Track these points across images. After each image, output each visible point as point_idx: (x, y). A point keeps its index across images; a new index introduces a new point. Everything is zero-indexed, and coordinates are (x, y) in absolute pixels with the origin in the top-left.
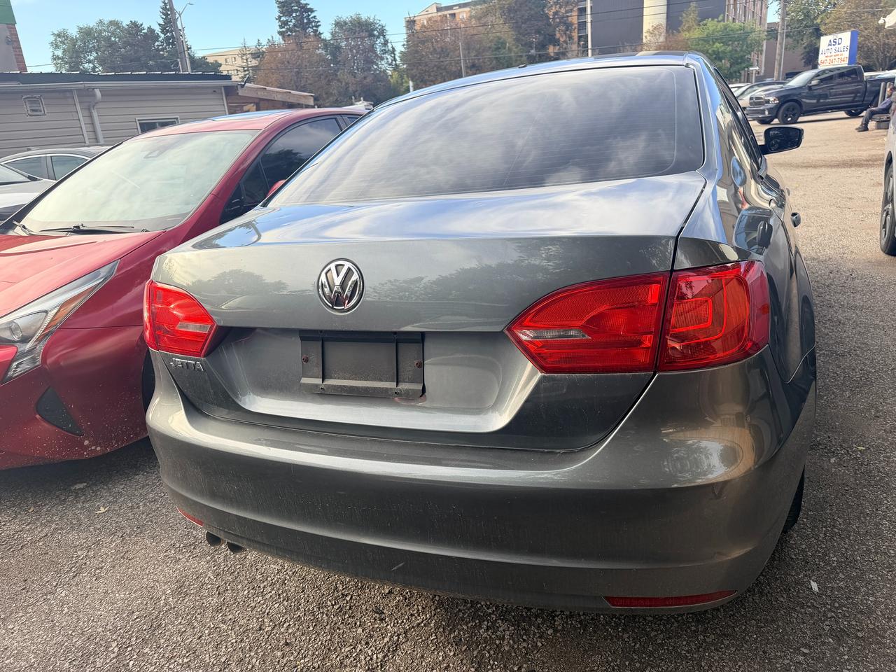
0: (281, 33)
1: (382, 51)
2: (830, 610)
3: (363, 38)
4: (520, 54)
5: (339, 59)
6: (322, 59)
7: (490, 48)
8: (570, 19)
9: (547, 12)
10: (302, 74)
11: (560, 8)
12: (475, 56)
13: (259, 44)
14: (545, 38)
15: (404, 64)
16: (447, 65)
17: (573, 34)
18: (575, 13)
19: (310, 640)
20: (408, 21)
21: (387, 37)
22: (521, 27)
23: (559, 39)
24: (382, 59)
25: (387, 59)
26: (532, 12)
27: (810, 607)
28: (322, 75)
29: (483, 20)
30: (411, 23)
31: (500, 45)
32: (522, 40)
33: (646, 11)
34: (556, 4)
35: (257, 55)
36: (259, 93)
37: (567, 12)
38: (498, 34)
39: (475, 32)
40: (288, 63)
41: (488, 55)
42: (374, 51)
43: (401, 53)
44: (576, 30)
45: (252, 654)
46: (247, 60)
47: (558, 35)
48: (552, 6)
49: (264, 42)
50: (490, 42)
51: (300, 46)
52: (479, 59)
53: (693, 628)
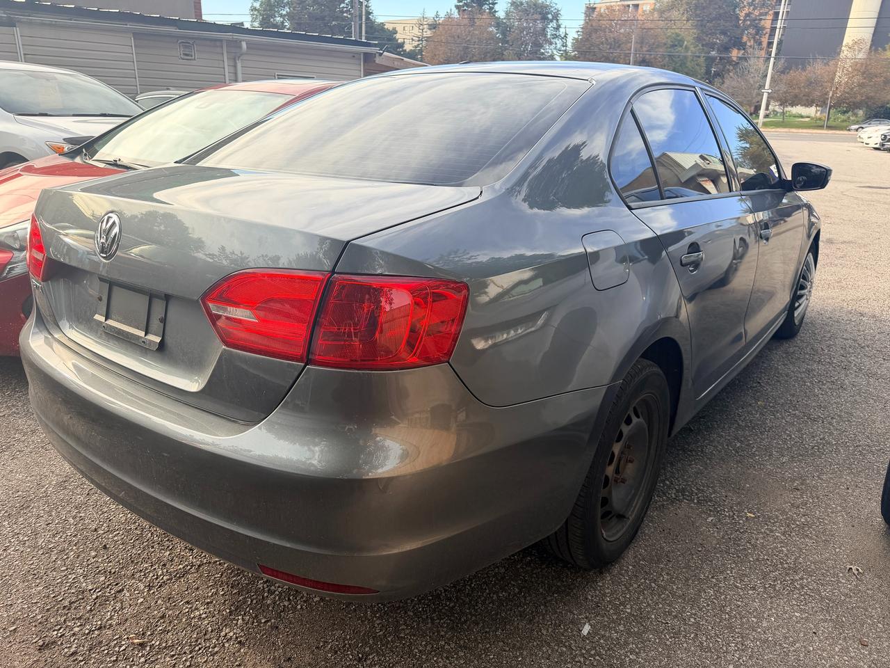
0: (457, 7)
1: (553, 35)
2: (582, 655)
3: (535, 20)
4: (697, 54)
5: (508, 38)
6: (492, 37)
7: (665, 44)
8: (763, 22)
9: (738, 12)
10: (470, 50)
11: (754, 9)
12: (647, 51)
13: (437, 16)
14: (730, 41)
15: (574, 51)
16: (615, 57)
17: (763, 39)
18: (770, 17)
19: (125, 549)
20: (587, 7)
21: (560, 22)
22: (705, 26)
23: (745, 43)
24: (551, 43)
25: (556, 44)
26: (721, 11)
27: (566, 647)
28: (489, 53)
29: (666, 15)
30: (591, 9)
31: (677, 42)
32: (705, 40)
33: (850, 23)
34: (750, 5)
35: (433, 26)
36: (396, 63)
37: (761, 14)
38: (677, 31)
39: (652, 26)
40: (458, 37)
41: (661, 51)
42: (545, 35)
43: (574, 39)
44: (767, 35)
45: (74, 548)
46: (423, 30)
47: (745, 39)
48: (745, 7)
49: (442, 15)
50: (667, 38)
51: (472, 20)
52: (651, 55)
53: (443, 633)
